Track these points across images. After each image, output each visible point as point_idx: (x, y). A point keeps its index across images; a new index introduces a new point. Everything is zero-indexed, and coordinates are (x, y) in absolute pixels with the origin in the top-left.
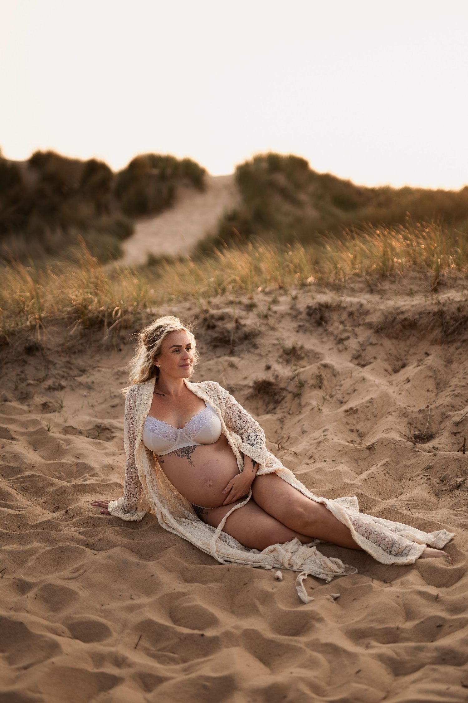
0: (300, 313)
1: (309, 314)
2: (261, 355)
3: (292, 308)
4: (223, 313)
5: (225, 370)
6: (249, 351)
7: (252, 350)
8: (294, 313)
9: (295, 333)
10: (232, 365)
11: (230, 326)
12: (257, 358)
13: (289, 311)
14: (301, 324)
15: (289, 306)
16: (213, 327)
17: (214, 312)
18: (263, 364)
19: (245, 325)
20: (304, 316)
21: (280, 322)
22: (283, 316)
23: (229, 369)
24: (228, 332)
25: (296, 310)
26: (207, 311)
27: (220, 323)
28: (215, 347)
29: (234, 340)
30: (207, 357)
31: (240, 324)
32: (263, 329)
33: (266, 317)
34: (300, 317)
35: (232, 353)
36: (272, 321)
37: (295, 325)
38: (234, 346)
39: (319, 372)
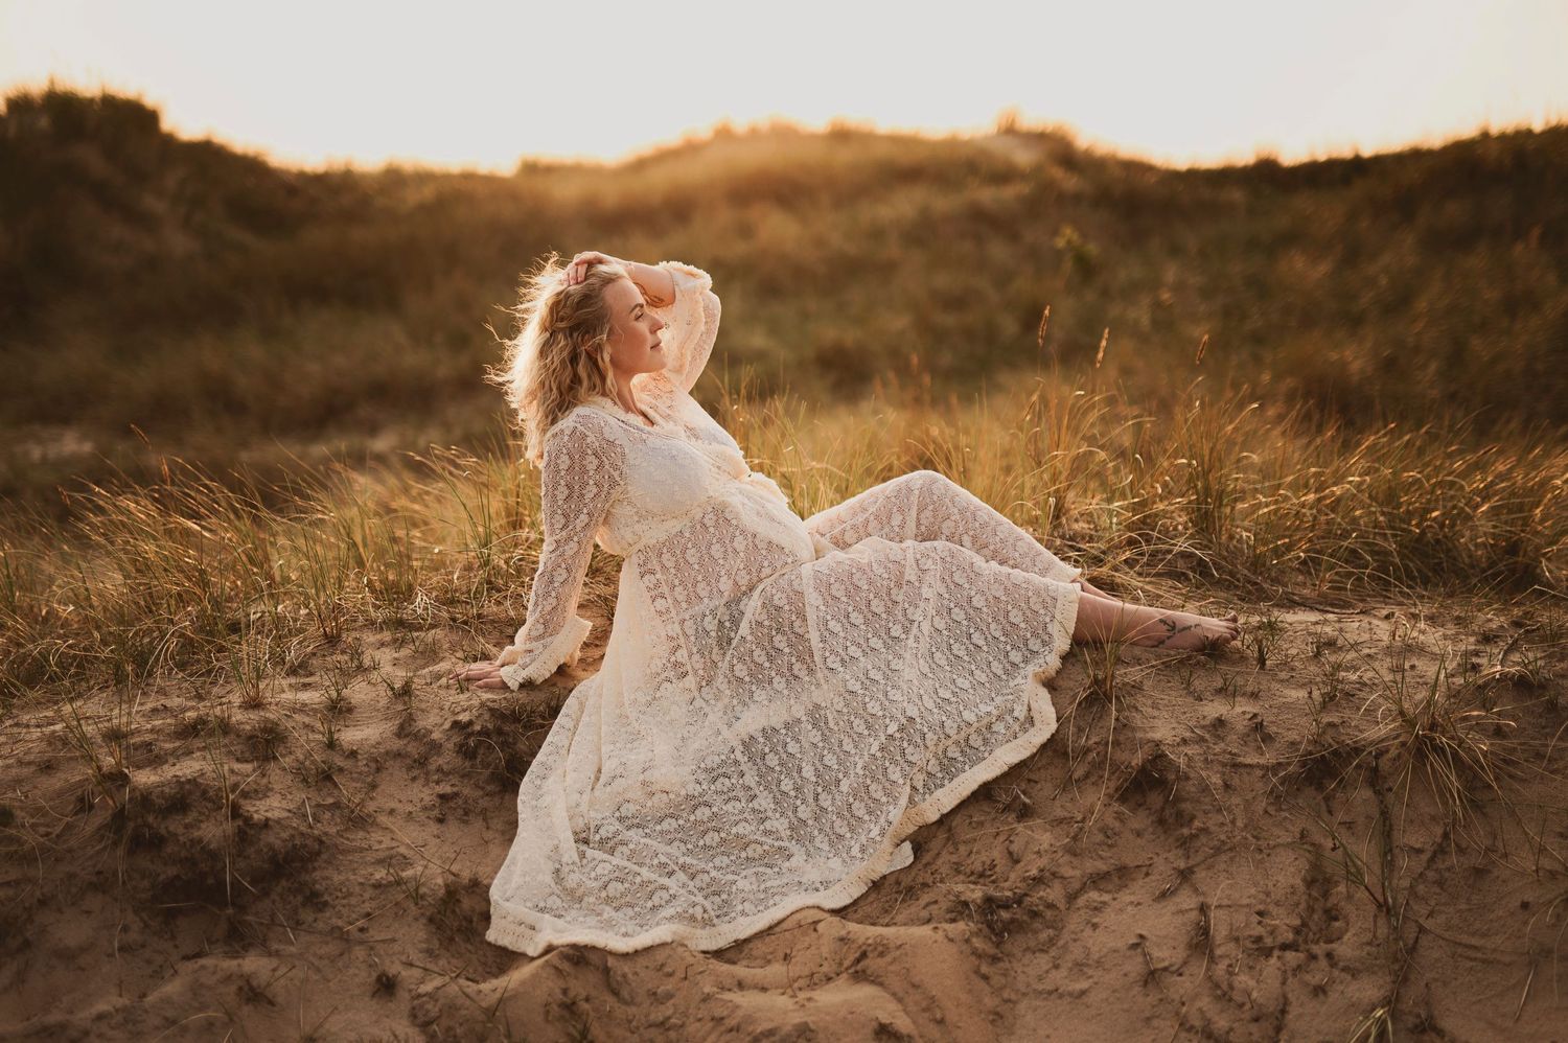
0: (436, 747)
1: (467, 753)
2: (343, 937)
3: (402, 732)
4: (178, 782)
5: (231, 1019)
6: (297, 924)
7: (307, 915)
8: (413, 749)
9: (434, 828)
10: (254, 994)
11: (214, 831)
12: (331, 948)
13: (397, 744)
14: (445, 788)
15: (390, 727)
16: (157, 842)
17: (144, 778)
18: (360, 975)
19: (266, 824)
20: (447, 759)
21: (373, 786)
22: (378, 764)
23: (246, 1010)
24: (213, 856)
25: (417, 737)
26: (118, 779)
27: (175, 825)
28: (170, 916)
29: (235, 884)
30: (149, 962)
31: (248, 820)
32: (329, 827)
33: (326, 777)
34: (436, 762)
35: (238, 939)
36: (348, 790)
37: (424, 794)
38: (242, 909)
39: (565, 992)
